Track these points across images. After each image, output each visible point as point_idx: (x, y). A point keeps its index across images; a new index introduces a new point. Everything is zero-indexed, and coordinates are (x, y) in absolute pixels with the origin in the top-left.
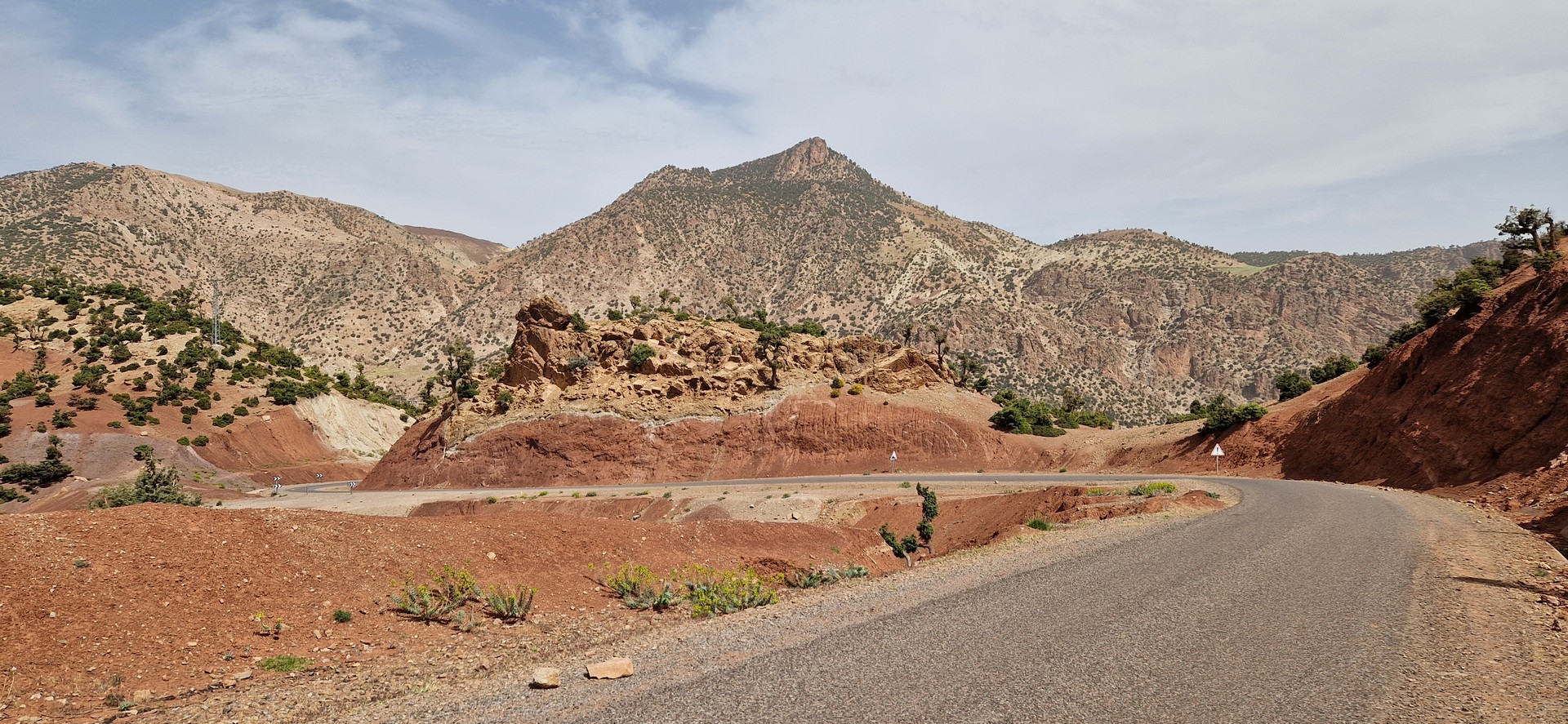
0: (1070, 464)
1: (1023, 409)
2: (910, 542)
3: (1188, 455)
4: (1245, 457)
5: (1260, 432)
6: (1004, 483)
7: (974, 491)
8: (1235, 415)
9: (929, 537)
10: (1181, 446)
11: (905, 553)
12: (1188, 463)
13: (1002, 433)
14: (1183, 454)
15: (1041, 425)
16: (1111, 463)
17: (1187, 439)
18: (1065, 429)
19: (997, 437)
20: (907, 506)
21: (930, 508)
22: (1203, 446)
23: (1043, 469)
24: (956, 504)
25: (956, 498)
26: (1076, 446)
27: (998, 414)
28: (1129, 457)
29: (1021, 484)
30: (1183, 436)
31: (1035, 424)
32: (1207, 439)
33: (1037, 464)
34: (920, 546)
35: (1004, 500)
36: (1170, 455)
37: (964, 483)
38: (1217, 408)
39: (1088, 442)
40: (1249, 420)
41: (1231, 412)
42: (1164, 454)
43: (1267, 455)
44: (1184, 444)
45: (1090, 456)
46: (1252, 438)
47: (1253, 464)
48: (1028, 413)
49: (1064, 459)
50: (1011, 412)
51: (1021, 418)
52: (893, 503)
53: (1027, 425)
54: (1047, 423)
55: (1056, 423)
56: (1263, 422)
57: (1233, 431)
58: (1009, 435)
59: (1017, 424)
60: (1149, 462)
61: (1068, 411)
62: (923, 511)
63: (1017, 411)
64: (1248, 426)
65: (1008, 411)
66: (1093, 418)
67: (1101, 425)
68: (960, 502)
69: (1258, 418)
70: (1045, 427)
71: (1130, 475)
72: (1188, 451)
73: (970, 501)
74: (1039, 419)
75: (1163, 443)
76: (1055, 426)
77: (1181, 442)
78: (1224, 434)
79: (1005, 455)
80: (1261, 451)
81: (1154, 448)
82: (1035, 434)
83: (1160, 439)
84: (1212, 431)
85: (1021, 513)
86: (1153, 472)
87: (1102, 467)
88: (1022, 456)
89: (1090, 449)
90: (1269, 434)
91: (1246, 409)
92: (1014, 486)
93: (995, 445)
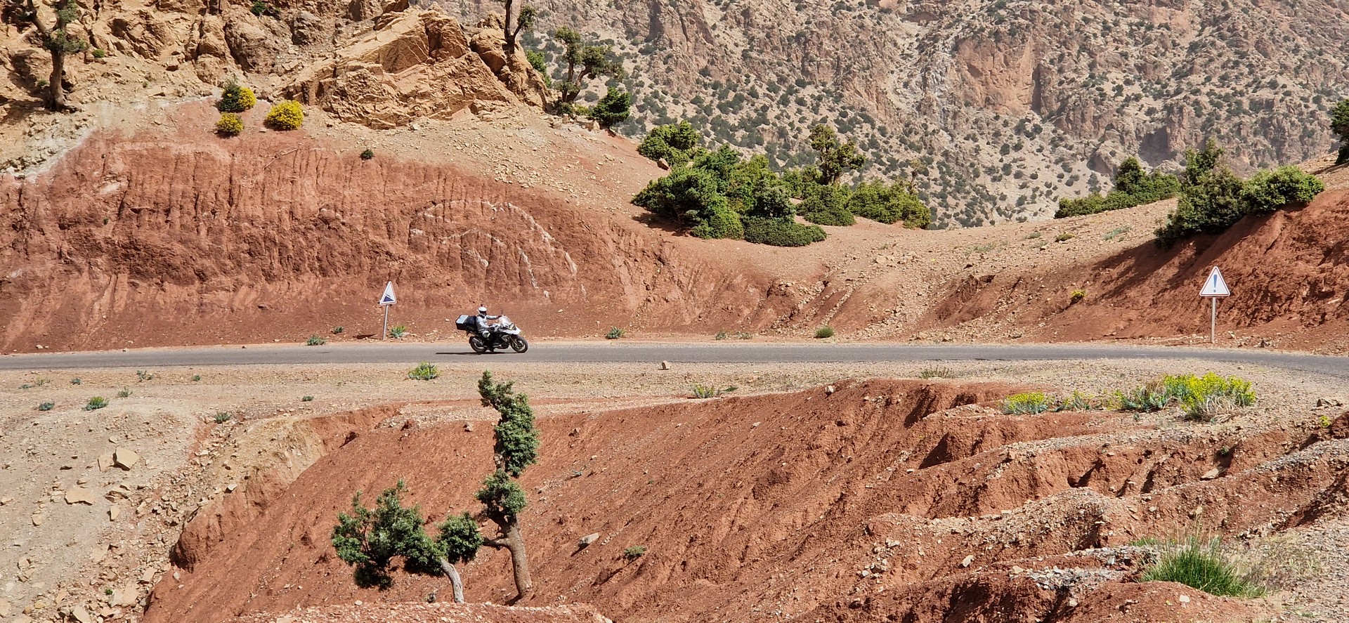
0: (842, 317)
1: (722, 174)
2: (459, 533)
3: (1132, 293)
4: (1275, 299)
5: (1308, 238)
6: (685, 368)
7: (607, 391)
8: (1248, 197)
9: (513, 520)
10: (1114, 272)
11: (445, 563)
12: (1133, 314)
13: (668, 236)
14: (1118, 291)
15: (766, 214)
16: (943, 313)
17: (1127, 253)
18: (823, 227)
19: (654, 246)
20: (438, 432)
21: (517, 442)
22: (1168, 271)
23: (771, 329)
24: (572, 426)
25: (567, 409)
26: (852, 271)
27: (659, 187)
28: (987, 298)
29: (729, 369)
30: (1115, 247)
31: (750, 213)
32: (1177, 253)
33: (756, 316)
34: (487, 543)
35: (703, 416)
36: (1090, 293)
37: (577, 368)
38: (1202, 178)
39: (881, 260)
40: (1280, 207)
41: (1236, 189)
42: (1071, 293)
43: (1331, 294)
44: (1122, 268)
45: (890, 297)
46: (1289, 253)
47: (1296, 317)
48: (731, 184)
49: (824, 304)
50: (691, 182)
51: (716, 197)
52: (397, 424)
53: (730, 214)
54: (780, 210)
55: (801, 211)
56: (1315, 213)
57: (1241, 237)
58: (686, 241)
59: (707, 215)
60: (1036, 310)
61: (824, 181)
62: (498, 448)
63: (706, 177)
64: (1278, 222)
65: (683, 178)
66: (886, 198)
67: (904, 217)
68: (582, 419)
69: (1302, 205)
70: (774, 222)
71: (992, 345)
72: (1132, 283)
73: (607, 420)
74: (760, 199)
75: (1068, 263)
76: (798, 220)
77: (1111, 262)
78: (1221, 240)
79: (675, 294)
80: (1314, 285)
81: (1046, 277)
82: (750, 239)
83: (1057, 255)
84: (1190, 234)
85: (766, 453)
86: (1046, 336)
87: (921, 325)
88: (717, 296)
89: (888, 280)
90: (1332, 242)
91: (1275, 180)
92: (713, 375)
93: (649, 268)
